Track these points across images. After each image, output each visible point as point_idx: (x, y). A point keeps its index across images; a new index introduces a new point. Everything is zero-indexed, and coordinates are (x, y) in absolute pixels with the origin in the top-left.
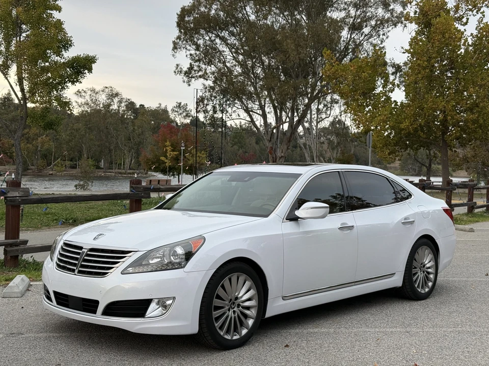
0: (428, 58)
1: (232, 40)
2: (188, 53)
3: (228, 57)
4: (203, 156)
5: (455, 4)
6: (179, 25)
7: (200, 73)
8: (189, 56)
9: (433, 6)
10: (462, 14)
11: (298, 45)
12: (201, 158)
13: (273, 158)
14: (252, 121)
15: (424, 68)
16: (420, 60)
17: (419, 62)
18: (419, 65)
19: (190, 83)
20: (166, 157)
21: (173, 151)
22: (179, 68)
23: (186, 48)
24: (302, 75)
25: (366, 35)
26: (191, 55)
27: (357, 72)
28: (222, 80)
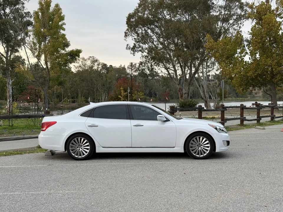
0: (261, 37)
1: (157, 30)
2: (133, 38)
3: (155, 40)
4: (141, 94)
5: (276, 7)
6: (127, 23)
7: (140, 49)
8: (134, 39)
9: (263, 9)
10: (280, 12)
11: (192, 32)
12: (140, 96)
13: (181, 94)
14: (169, 74)
15: (259, 43)
16: (257, 39)
17: (256, 40)
18: (256, 41)
19: (135, 54)
20: (121, 95)
21: (125, 92)
22: (128, 46)
23: (132, 35)
24: (195, 47)
25: (231, 24)
26: (135, 39)
27: (224, 45)
28: (152, 52)
